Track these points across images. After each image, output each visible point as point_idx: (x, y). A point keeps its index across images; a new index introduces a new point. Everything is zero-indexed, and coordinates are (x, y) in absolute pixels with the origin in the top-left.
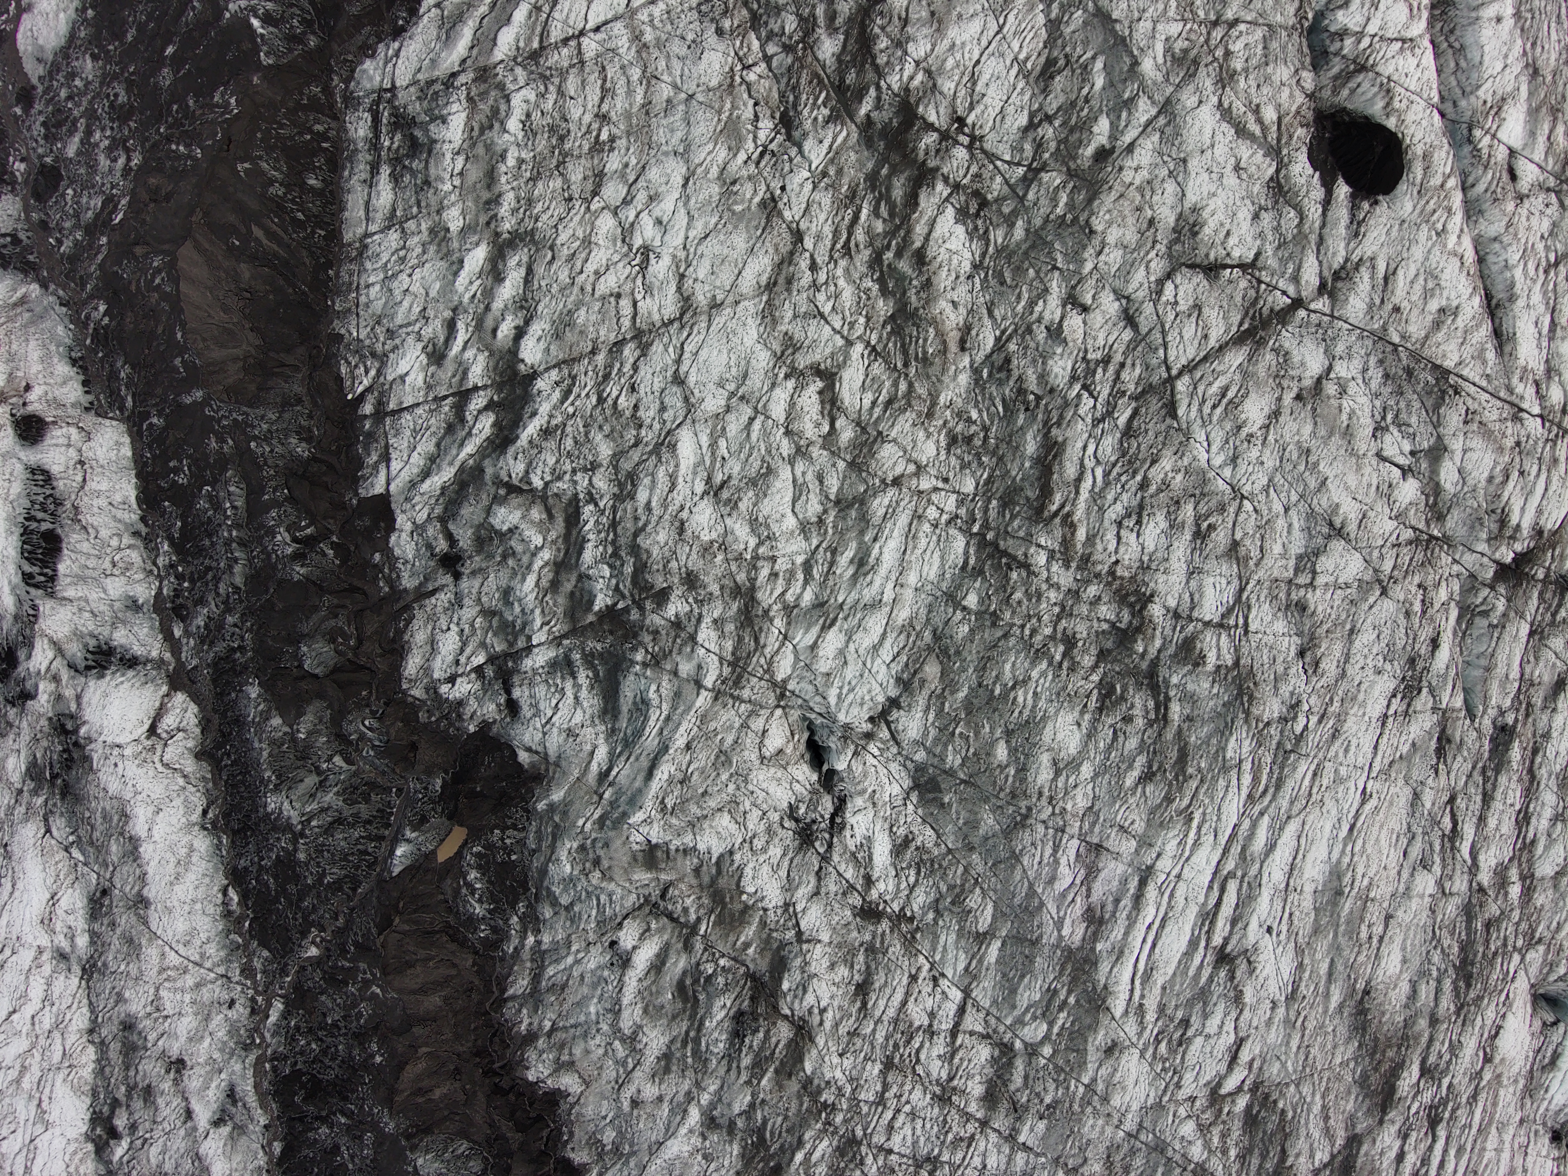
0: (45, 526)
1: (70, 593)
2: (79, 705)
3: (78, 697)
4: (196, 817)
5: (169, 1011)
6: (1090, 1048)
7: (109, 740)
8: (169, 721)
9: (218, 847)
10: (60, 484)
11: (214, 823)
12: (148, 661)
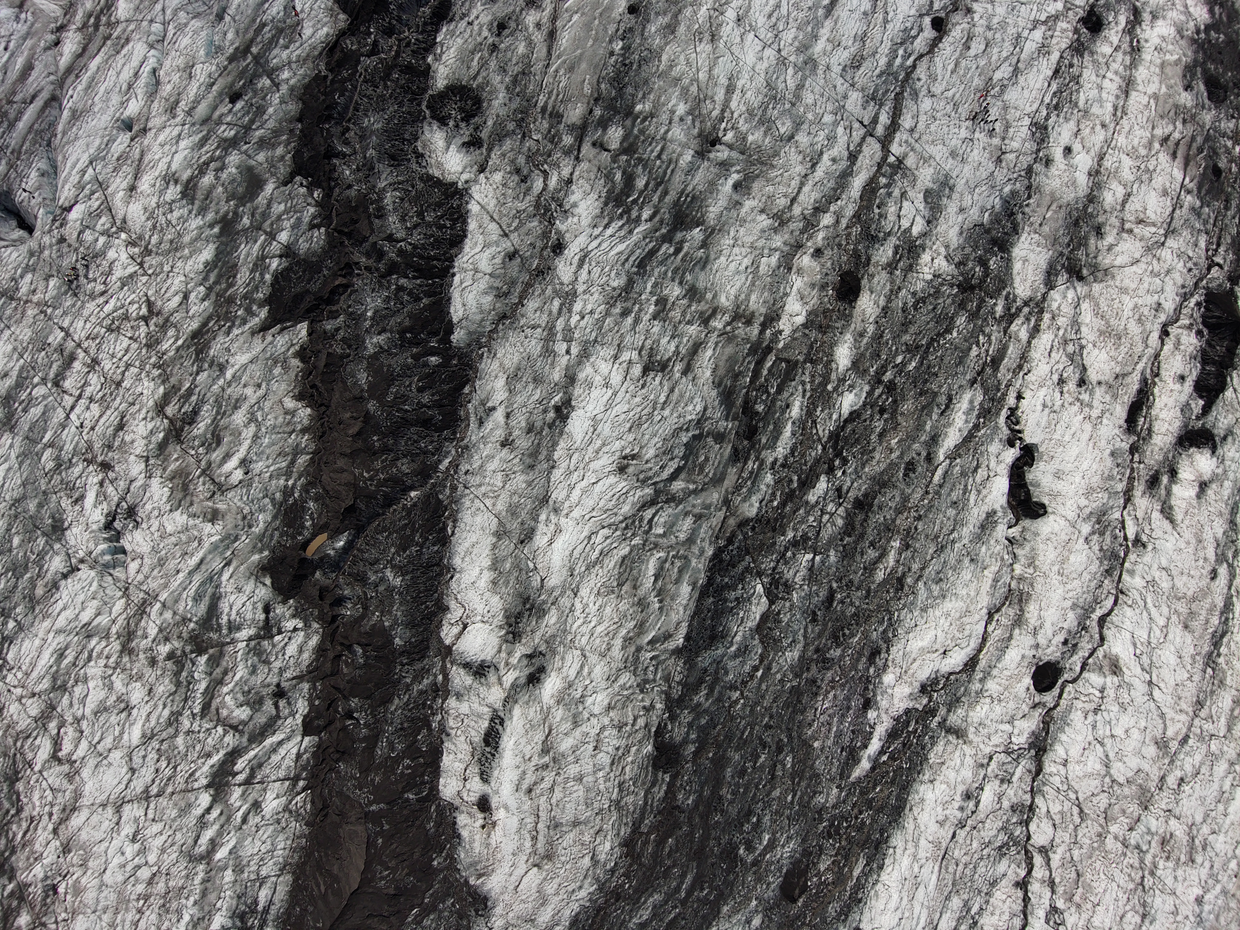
0: (488, 749)
1: (486, 709)
2: (501, 648)
3: (499, 651)
4: (457, 576)
5: (500, 474)
6: (15, 378)
7: (487, 626)
8: (456, 630)
9: (450, 558)
10: (477, 770)
11: (449, 571)
12: (459, 665)
